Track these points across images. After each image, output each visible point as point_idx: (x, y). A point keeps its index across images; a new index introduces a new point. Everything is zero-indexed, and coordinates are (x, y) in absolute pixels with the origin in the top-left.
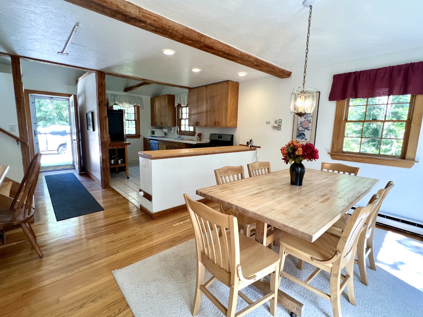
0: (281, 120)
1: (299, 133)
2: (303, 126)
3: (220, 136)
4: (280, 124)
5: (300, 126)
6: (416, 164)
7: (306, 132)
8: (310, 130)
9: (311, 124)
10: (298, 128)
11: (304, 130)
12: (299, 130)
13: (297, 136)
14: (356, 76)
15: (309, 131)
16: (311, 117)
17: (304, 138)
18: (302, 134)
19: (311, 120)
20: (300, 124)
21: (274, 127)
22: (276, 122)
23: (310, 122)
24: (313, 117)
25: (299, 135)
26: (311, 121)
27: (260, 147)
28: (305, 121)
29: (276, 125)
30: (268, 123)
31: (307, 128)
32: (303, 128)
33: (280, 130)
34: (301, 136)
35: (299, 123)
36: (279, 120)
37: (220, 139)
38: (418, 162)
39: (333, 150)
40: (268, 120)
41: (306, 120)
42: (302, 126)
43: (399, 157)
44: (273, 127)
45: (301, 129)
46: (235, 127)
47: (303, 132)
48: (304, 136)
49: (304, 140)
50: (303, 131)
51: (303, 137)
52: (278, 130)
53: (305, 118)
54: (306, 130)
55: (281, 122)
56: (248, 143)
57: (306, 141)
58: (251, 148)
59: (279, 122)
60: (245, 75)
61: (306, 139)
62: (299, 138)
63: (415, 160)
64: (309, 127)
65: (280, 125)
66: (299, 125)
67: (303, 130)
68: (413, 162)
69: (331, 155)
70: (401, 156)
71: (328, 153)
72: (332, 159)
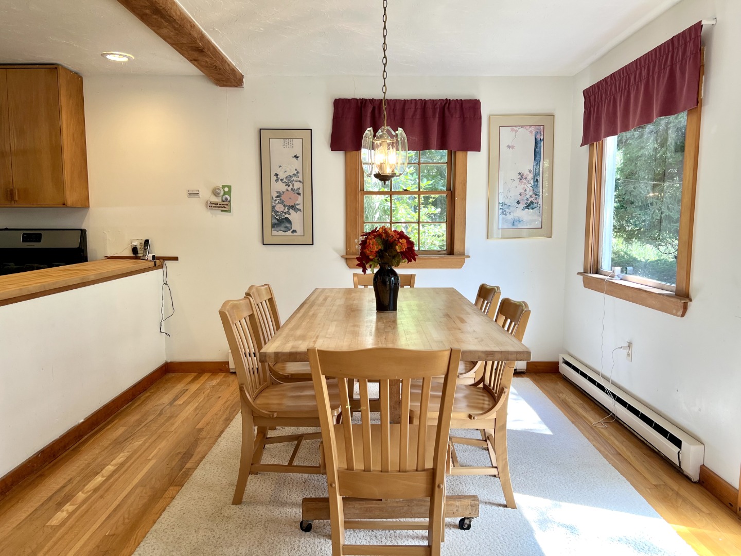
0: (230, 187)
1: (278, 218)
2: (285, 203)
3: (33, 236)
4: (227, 196)
5: (277, 202)
6: (467, 260)
7: (294, 217)
8: (299, 210)
9: (300, 198)
10: (274, 207)
11: (288, 211)
12: (276, 212)
13: (274, 226)
14: (374, 108)
15: (299, 212)
16: (300, 181)
17: (289, 230)
18: (284, 221)
19: (299, 189)
20: (277, 197)
21: (213, 206)
22: (215, 193)
23: (299, 194)
24: (303, 183)
25: (277, 222)
26: (301, 191)
27: (176, 259)
28: (287, 190)
29: (215, 200)
30: (193, 194)
31: (293, 206)
32: (284, 206)
33: (230, 211)
34: (283, 225)
35: (275, 195)
36: (224, 187)
37: (36, 245)
38: (469, 257)
39: (350, 248)
40: (193, 188)
41: (290, 189)
42: (282, 202)
43: (444, 252)
44: (209, 204)
45: (280, 208)
46: (84, 205)
47: (287, 216)
48: (288, 225)
49: (289, 233)
50: (285, 213)
51: (286, 227)
52: (222, 211)
53: (286, 185)
54: (291, 211)
55: (229, 193)
56: (135, 250)
57: (295, 234)
58: (155, 262)
59: (225, 193)
60: (126, 59)
61: (294, 231)
62: (278, 229)
63: (466, 254)
64: (298, 204)
65: (226, 199)
66: (276, 200)
67: (286, 210)
68: (462, 257)
69: (346, 260)
70: (446, 250)
71: (342, 256)
72: (349, 267)
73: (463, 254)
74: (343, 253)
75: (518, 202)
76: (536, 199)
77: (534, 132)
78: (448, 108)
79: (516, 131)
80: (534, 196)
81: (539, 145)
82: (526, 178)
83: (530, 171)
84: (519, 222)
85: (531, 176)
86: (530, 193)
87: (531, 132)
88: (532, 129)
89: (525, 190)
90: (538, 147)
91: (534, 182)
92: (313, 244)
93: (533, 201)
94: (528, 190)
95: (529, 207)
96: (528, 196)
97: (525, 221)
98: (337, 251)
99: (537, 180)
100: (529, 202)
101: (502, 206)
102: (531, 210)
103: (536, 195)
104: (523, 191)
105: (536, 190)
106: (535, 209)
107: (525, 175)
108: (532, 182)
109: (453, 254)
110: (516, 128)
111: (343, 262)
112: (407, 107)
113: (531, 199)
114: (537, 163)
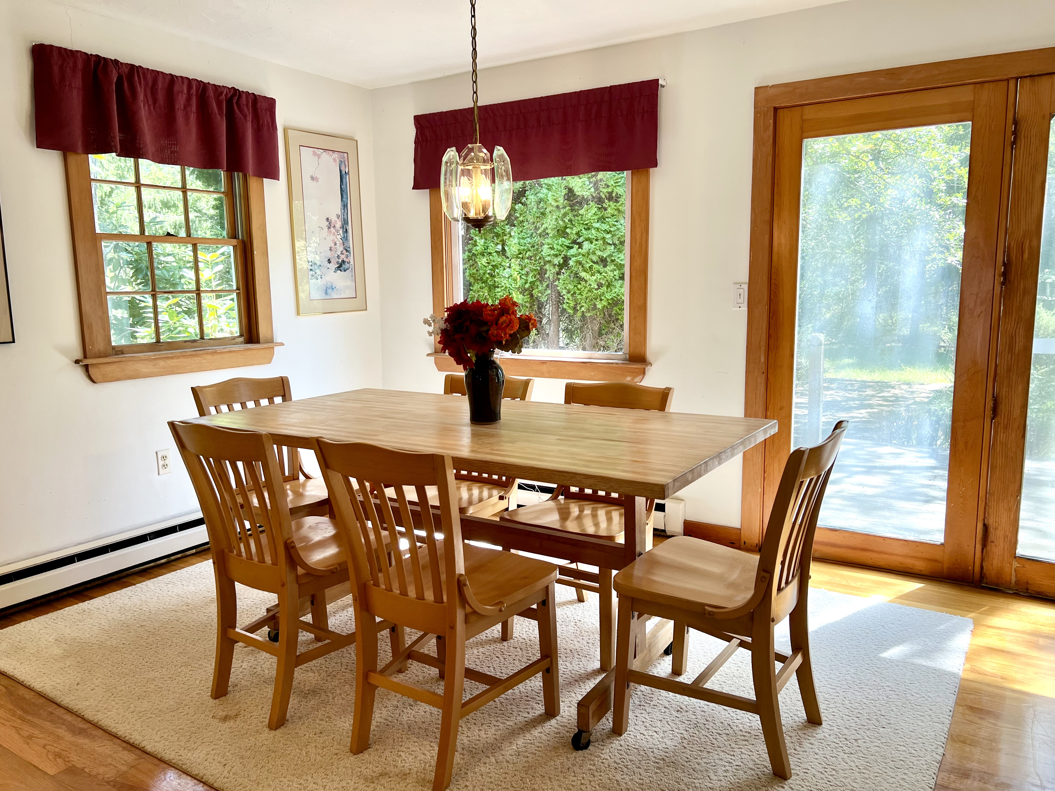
6: (276, 350)
38: (279, 345)
39: (93, 345)
63: (275, 341)
68: (271, 345)
69: (86, 367)
70: (241, 335)
71: (77, 362)
72: (94, 382)
73: (270, 341)
74: (78, 354)
75: (329, 261)
76: (347, 257)
77: (338, 161)
78: (238, 103)
79: (319, 156)
80: (344, 252)
81: (344, 180)
82: (334, 227)
83: (338, 217)
84: (333, 289)
85: (339, 224)
86: (340, 248)
87: (335, 160)
88: (336, 155)
89: (335, 244)
90: (344, 183)
91: (344, 232)
92: (14, 342)
93: (345, 259)
94: (338, 242)
95: (341, 268)
96: (339, 253)
97: (337, 288)
98: (63, 351)
99: (346, 230)
100: (340, 261)
101: (311, 266)
102: (343, 273)
103: (347, 251)
104: (333, 245)
105: (346, 244)
106: (347, 271)
107: (333, 221)
108: (341, 232)
109: (258, 342)
110: (319, 152)
111: (78, 374)
112: (176, 88)
113: (343, 257)
114: (345, 206)
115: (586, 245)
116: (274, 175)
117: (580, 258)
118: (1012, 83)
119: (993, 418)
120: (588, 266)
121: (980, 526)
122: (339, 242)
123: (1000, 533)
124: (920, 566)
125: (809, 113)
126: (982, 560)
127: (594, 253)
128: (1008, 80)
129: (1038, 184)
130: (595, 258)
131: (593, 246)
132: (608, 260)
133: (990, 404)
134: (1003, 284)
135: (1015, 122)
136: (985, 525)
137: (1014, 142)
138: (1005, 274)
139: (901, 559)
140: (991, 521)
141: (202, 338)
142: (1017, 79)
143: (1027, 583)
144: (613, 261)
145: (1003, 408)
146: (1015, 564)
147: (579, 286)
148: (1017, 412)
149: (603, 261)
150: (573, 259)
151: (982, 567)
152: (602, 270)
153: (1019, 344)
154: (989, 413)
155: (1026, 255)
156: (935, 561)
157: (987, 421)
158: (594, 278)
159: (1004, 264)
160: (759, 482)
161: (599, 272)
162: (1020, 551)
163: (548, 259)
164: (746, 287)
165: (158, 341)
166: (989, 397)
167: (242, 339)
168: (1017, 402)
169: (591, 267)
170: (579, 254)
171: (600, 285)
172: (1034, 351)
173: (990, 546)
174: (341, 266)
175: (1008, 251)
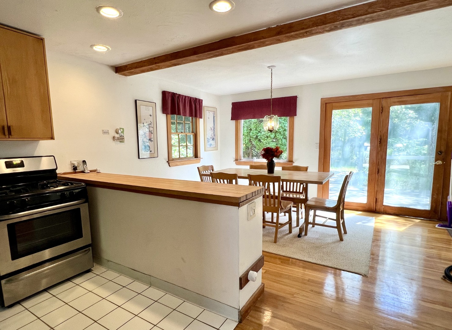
0: (123, 129)
1: (145, 145)
4: (122, 134)
7: (150, 144)
8: (152, 141)
9: (153, 135)
10: (143, 139)
11: (148, 142)
12: (144, 143)
18: (147, 146)
19: (152, 130)
20: (144, 134)
21: (115, 139)
22: (116, 132)
24: (153, 128)
25: (144, 147)
26: (153, 132)
29: (117, 136)
30: (105, 132)
31: (150, 139)
32: (147, 139)
33: (123, 142)
36: (121, 129)
39: (170, 158)
40: (105, 129)
42: (146, 137)
45: (145, 140)
47: (148, 144)
48: (148, 148)
49: (149, 152)
52: (120, 142)
53: (147, 129)
54: (150, 141)
55: (123, 132)
57: (151, 153)
61: (151, 151)
62: (145, 150)
64: (152, 138)
65: (122, 136)
68: (200, 159)
69: (169, 163)
70: (194, 156)
71: (167, 162)
72: (170, 166)
73: (200, 157)
75: (211, 138)
78: (196, 101)
79: (210, 113)
83: (213, 127)
85: (213, 129)
87: (213, 113)
90: (214, 119)
92: (158, 157)
97: (212, 144)
98: (165, 160)
101: (208, 139)
106: (214, 141)
108: (213, 131)
109: (197, 158)
110: (209, 111)
111: (167, 164)
112: (186, 99)
113: (213, 137)
114: (214, 124)
115: (263, 133)
116: (201, 118)
117: (261, 136)
118: (381, 99)
119: (378, 174)
120: (263, 138)
121: (375, 199)
122: (213, 134)
123: (379, 200)
124: (360, 208)
125: (334, 104)
126: (376, 206)
127: (265, 135)
128: (380, 98)
129: (387, 121)
130: (265, 136)
131: (265, 133)
132: (269, 136)
133: (377, 171)
134: (380, 143)
135: (382, 108)
136: (376, 199)
137: (382, 112)
138: (380, 141)
139: (356, 207)
140: (377, 197)
141: (187, 157)
142: (382, 98)
143: (386, 211)
144: (270, 137)
145: (380, 171)
146: (383, 207)
147: (260, 144)
148: (383, 172)
149: (267, 137)
150: (260, 136)
151: (375, 208)
152: (267, 139)
153: (384, 157)
154: (377, 172)
155: (385, 137)
156: (364, 207)
157: (376, 174)
158: (265, 141)
159: (380, 139)
160: (322, 190)
161: (266, 140)
162: (384, 204)
163: (252, 136)
164: (318, 144)
165: (180, 157)
166: (377, 169)
167: (194, 157)
168: (383, 170)
169: (264, 139)
170: (261, 135)
171: (266, 143)
172: (387, 159)
173: (377, 203)
174: (213, 139)
175: (381, 136)
